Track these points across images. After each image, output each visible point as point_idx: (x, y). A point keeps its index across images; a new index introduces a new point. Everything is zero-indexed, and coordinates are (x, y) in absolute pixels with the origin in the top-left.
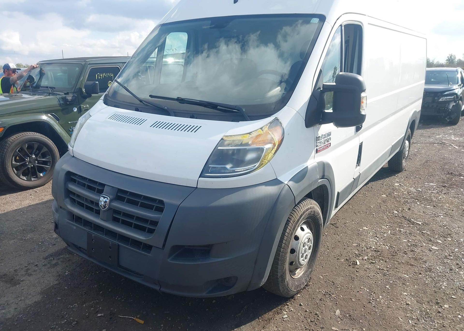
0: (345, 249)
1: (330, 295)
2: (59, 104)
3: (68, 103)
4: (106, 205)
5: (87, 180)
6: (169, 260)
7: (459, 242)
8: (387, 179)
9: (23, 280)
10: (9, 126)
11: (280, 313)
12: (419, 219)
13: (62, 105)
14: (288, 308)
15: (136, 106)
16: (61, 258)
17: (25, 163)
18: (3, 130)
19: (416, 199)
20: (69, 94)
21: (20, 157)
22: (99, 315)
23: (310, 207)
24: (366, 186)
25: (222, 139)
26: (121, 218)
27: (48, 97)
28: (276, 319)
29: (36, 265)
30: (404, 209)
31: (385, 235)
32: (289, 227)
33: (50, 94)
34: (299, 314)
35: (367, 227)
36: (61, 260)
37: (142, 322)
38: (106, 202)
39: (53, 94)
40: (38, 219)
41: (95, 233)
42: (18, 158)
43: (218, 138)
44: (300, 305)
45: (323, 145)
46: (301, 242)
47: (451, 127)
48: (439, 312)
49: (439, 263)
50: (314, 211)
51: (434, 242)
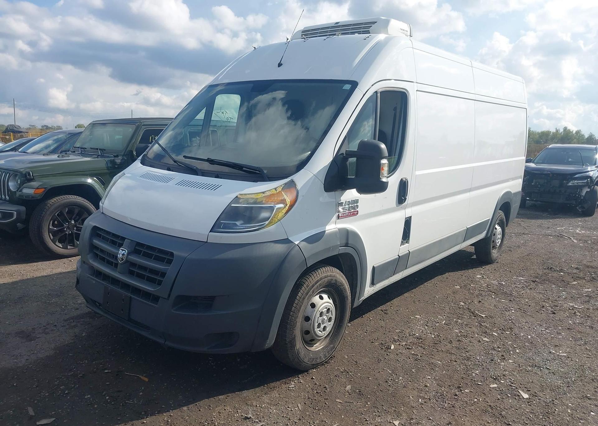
0: (384, 334)
1: (347, 372)
2: (106, 167)
3: (116, 166)
4: (124, 258)
5: (111, 235)
6: (172, 311)
7: (518, 336)
8: (470, 271)
9: (39, 337)
10: (50, 187)
11: (287, 383)
12: (485, 312)
13: (110, 169)
14: (298, 380)
15: (168, 166)
16: (82, 321)
17: (63, 228)
18: (44, 191)
19: (493, 292)
20: (118, 157)
21: (58, 222)
22: (106, 371)
23: (331, 275)
24: (442, 276)
25: (237, 197)
26: (136, 271)
27: (96, 159)
28: (282, 388)
29: (55, 326)
30: (473, 302)
31: (437, 325)
32: (301, 291)
33: (99, 157)
34: (307, 386)
35: (420, 316)
36: (81, 323)
37: (146, 380)
38: (123, 254)
39: (102, 156)
40: (67, 286)
41: (111, 287)
42: (56, 222)
43: (233, 196)
44: (312, 379)
45: (347, 212)
46: (317, 311)
47: (583, 219)
48: (456, 395)
49: (482, 353)
50: (336, 280)
51: (489, 334)
